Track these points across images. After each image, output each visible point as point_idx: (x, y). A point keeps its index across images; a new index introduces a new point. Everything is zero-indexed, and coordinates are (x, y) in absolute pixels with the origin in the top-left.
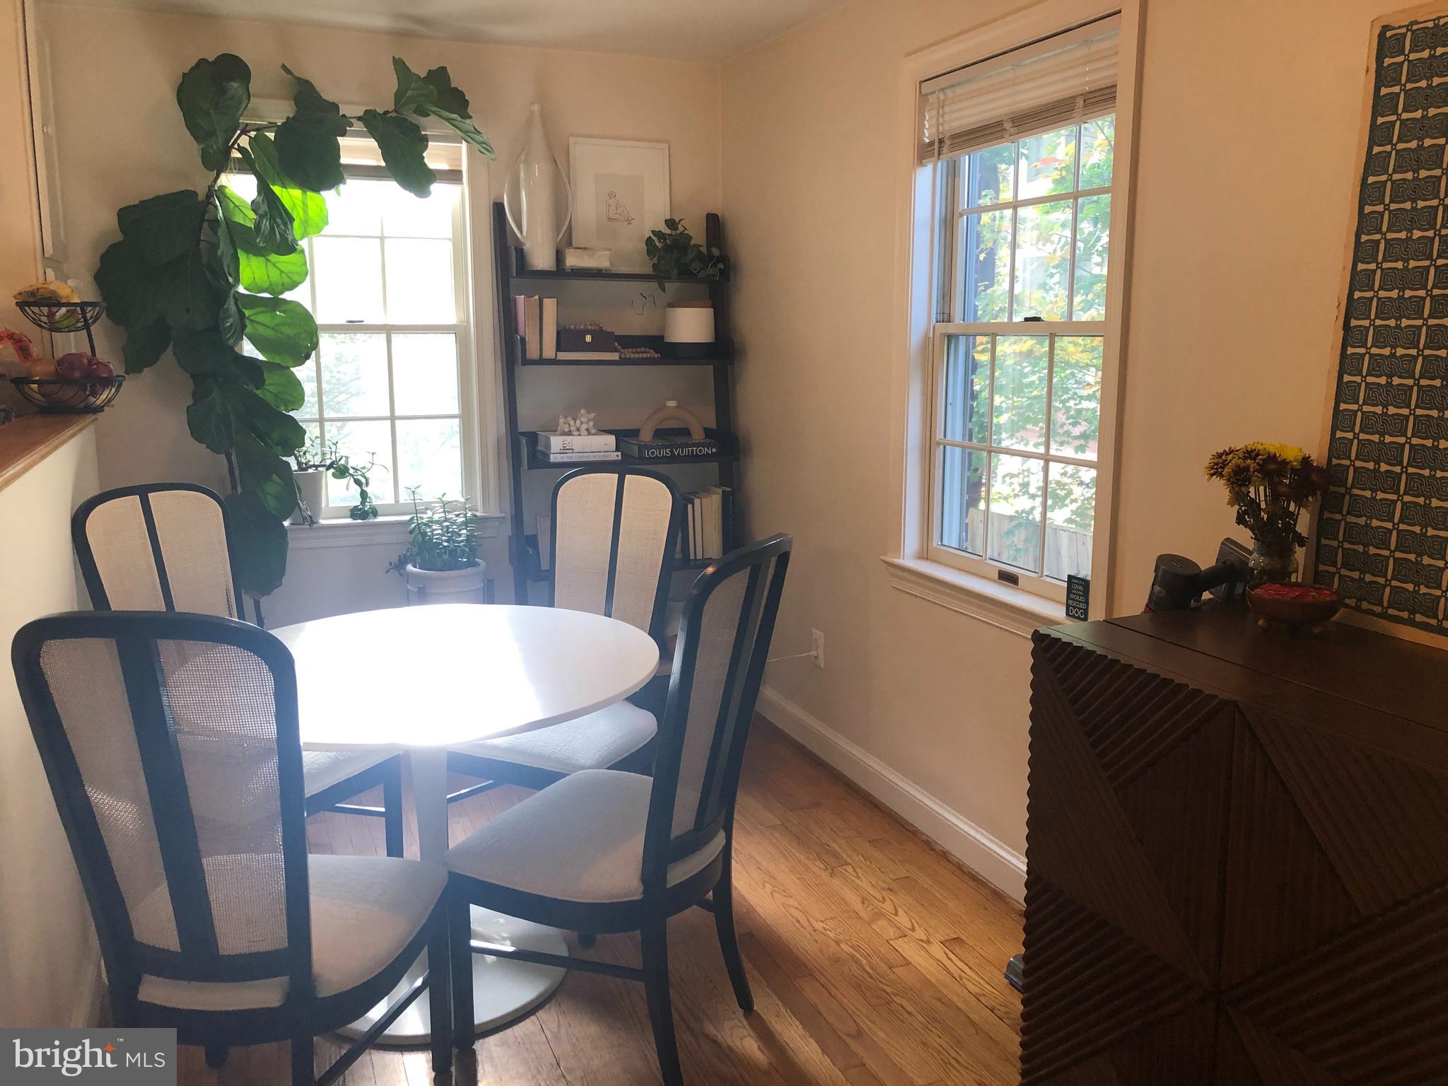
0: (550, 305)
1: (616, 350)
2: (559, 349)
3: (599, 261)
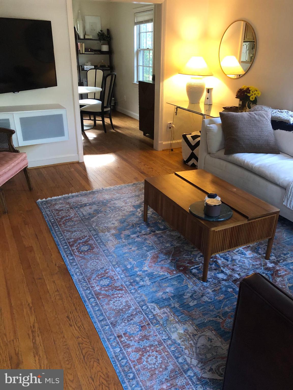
0: (83, 44)
1: (93, 52)
2: (85, 52)
3: (90, 37)
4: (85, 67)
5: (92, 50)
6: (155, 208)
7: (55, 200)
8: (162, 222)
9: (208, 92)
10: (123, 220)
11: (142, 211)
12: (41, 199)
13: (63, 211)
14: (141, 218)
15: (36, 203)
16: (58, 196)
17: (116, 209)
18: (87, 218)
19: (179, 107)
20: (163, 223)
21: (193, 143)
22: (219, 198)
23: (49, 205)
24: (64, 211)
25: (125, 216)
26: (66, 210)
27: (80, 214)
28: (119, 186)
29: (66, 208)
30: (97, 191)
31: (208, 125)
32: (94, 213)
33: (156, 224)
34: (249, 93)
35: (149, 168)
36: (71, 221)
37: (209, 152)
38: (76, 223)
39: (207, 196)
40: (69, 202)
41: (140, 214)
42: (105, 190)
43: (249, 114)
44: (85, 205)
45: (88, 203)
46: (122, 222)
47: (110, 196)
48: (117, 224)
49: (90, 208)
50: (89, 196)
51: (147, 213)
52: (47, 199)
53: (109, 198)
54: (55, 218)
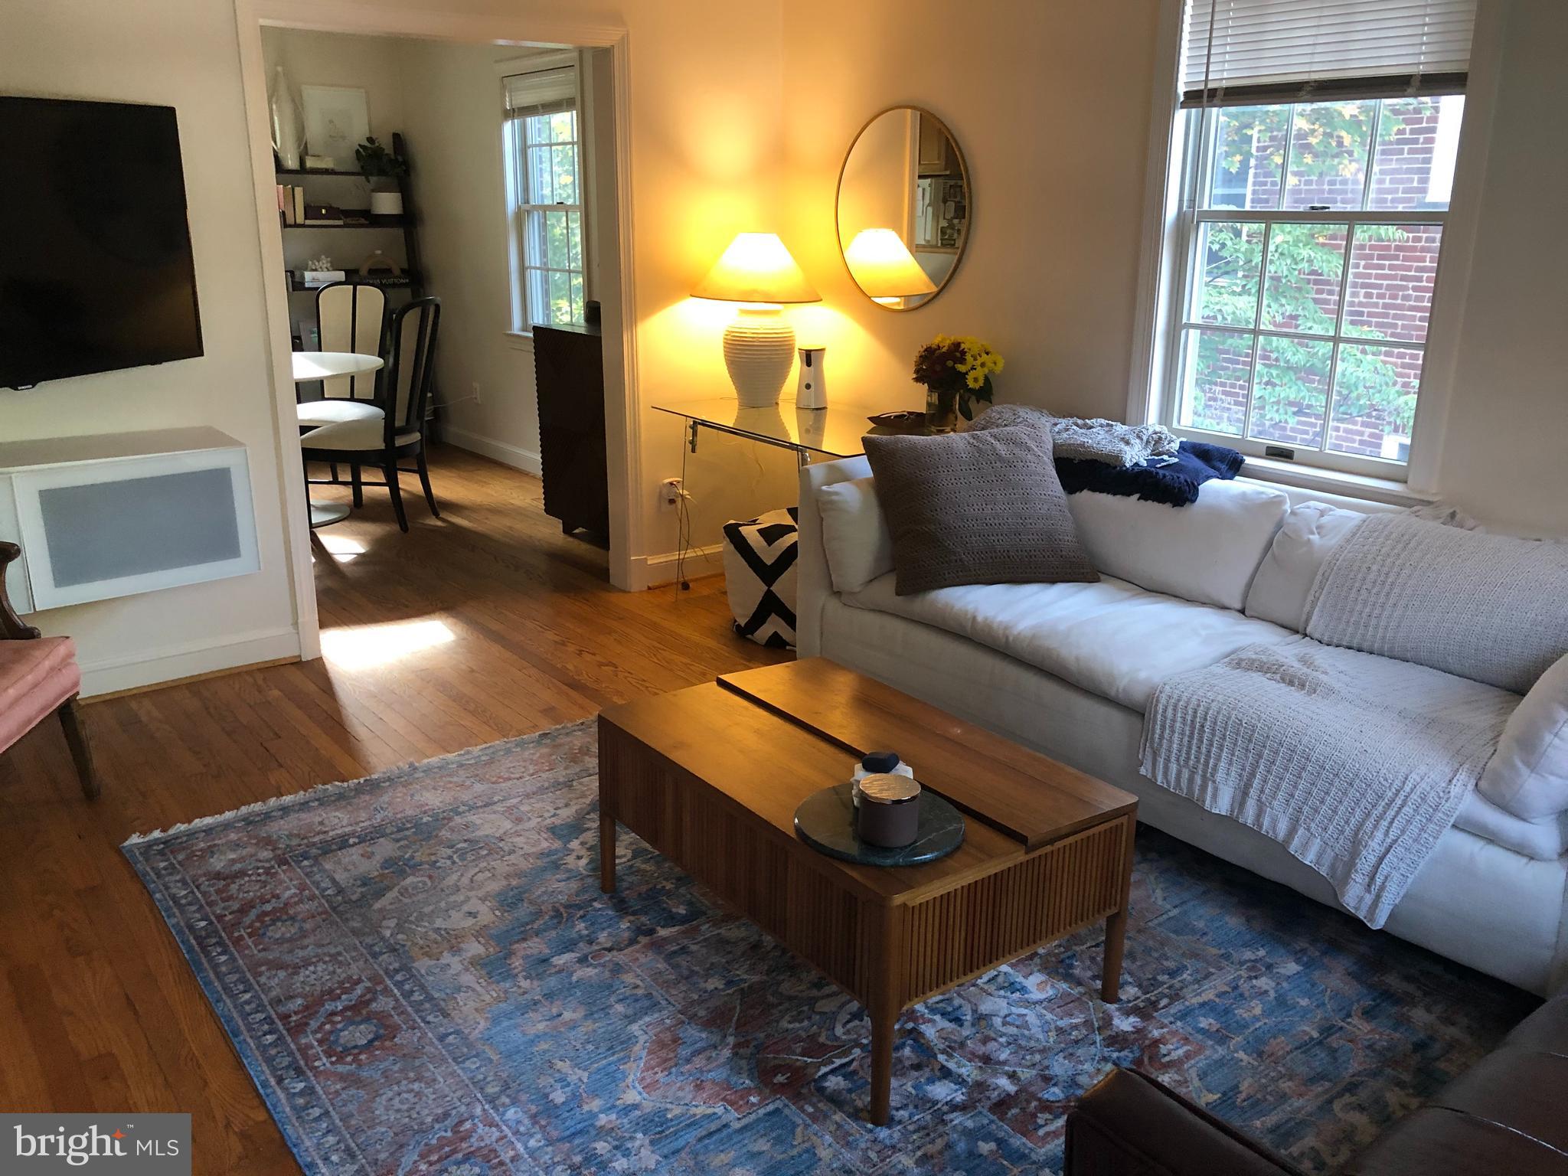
0: (299, 191)
1: (340, 219)
2: (306, 218)
3: (327, 163)
4: (308, 275)
5: (334, 213)
6: (649, 831)
7: (208, 831)
8: (677, 888)
9: (809, 364)
10: (511, 893)
11: (589, 849)
12: (144, 833)
13: (247, 879)
14: (590, 880)
15: (119, 852)
16: (221, 813)
17: (476, 848)
18: (354, 898)
19: (704, 423)
20: (682, 890)
21: (769, 555)
22: (905, 770)
23: (181, 857)
24: (250, 876)
25: (519, 874)
26: (261, 871)
27: (323, 885)
28: (479, 747)
29: (260, 864)
30: (389, 779)
31: (824, 488)
32: (381, 875)
33: (652, 898)
34: (963, 361)
35: (600, 665)
36: (285, 917)
37: (835, 590)
38: (308, 926)
39: (858, 766)
40: (269, 837)
41: (584, 862)
42: (424, 771)
43: (971, 441)
44: (343, 843)
45: (353, 834)
46: (508, 901)
47: (448, 797)
48: (486, 915)
49: (362, 855)
50: (355, 801)
51: (614, 857)
52: (171, 832)
53: (440, 805)
54: (214, 914)
